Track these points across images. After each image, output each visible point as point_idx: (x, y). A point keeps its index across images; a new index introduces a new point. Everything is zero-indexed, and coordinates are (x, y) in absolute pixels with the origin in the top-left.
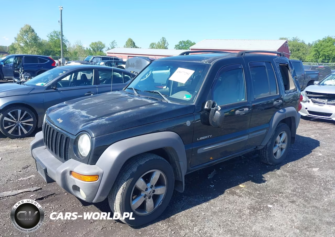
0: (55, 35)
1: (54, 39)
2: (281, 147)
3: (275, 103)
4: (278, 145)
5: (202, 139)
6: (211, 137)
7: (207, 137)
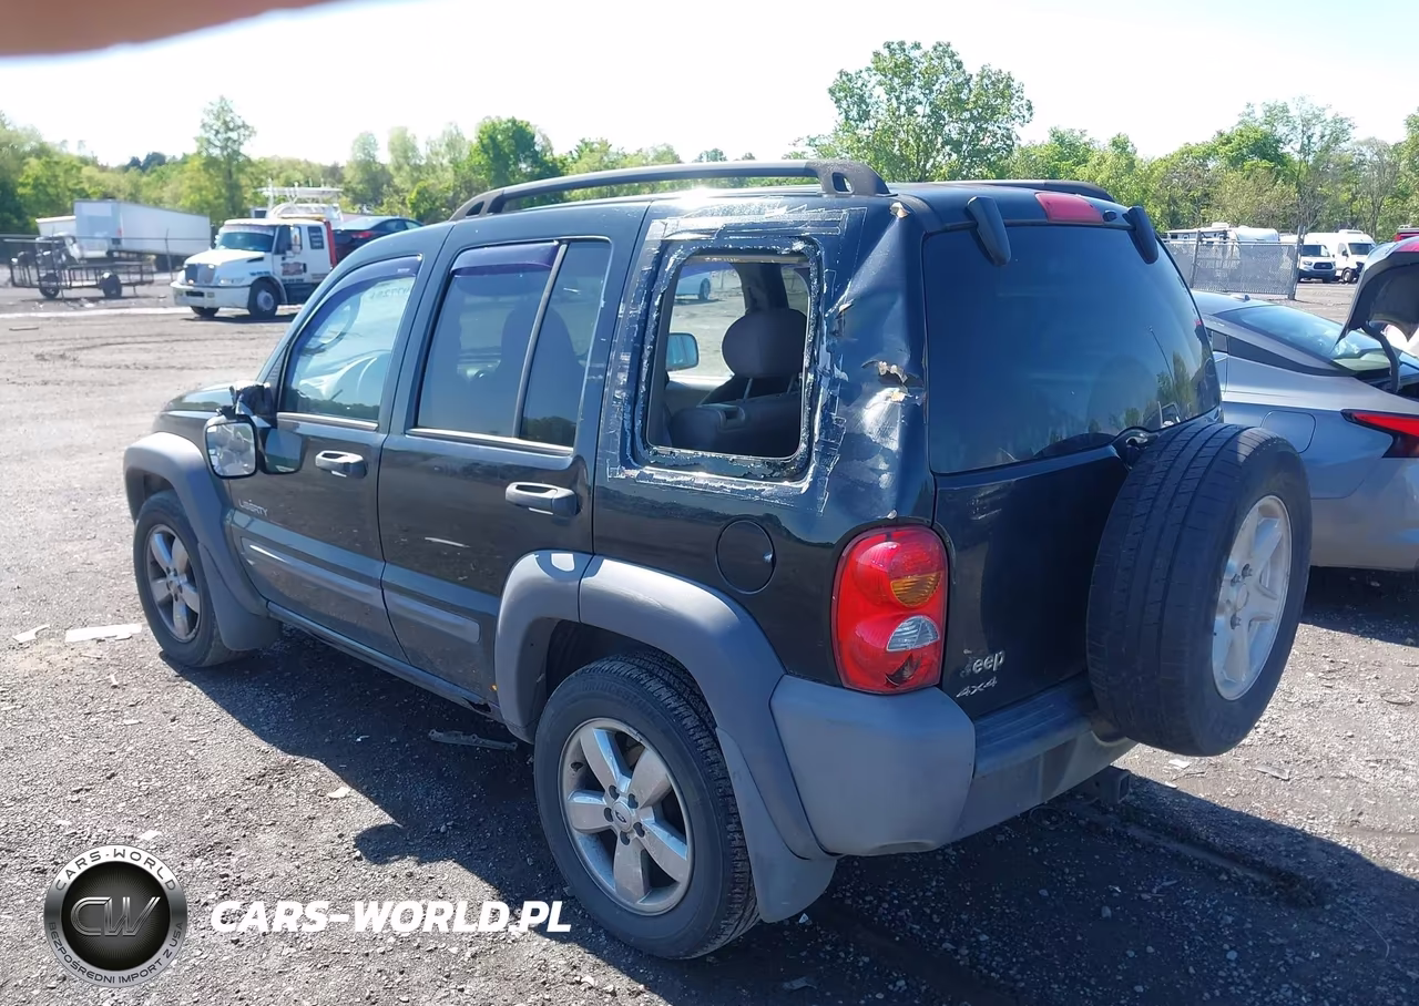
2: (637, 835)
3: (511, 490)
4: (605, 798)
5: (249, 509)
6: (266, 515)
7: (257, 509)
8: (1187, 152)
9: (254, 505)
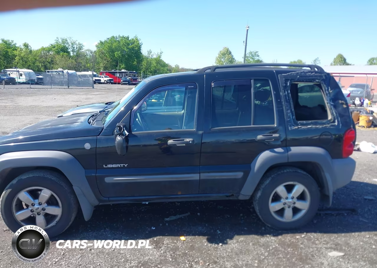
0: (251, 55)
1: (249, 60)
2: (293, 205)
3: (260, 137)
4: (283, 201)
5: (112, 167)
6: (126, 166)
7: (119, 166)
8: (43, 49)
9: (117, 165)
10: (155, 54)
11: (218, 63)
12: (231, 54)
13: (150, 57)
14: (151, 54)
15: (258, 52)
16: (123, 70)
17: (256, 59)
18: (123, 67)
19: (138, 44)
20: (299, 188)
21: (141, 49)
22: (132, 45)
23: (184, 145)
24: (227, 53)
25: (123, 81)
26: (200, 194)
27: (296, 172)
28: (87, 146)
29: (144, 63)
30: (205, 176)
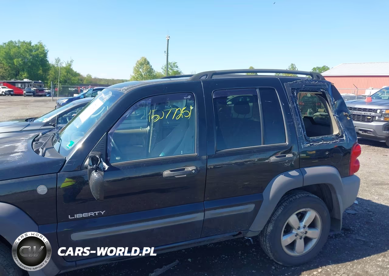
2: (305, 235)
3: (273, 159)
4: (294, 231)
5: (82, 216)
6: (103, 214)
7: (93, 214)
9: (89, 213)
10: (64, 63)
11: (136, 73)
12: (149, 64)
13: (59, 65)
14: (60, 62)
15: (176, 63)
16: (25, 80)
17: (175, 70)
18: (25, 77)
19: (44, 50)
20: (311, 215)
21: (47, 56)
22: (35, 51)
23: (185, 176)
24: (145, 63)
25: (27, 92)
26: (202, 238)
27: (308, 196)
28: (42, 190)
29: (51, 72)
30: (210, 214)
